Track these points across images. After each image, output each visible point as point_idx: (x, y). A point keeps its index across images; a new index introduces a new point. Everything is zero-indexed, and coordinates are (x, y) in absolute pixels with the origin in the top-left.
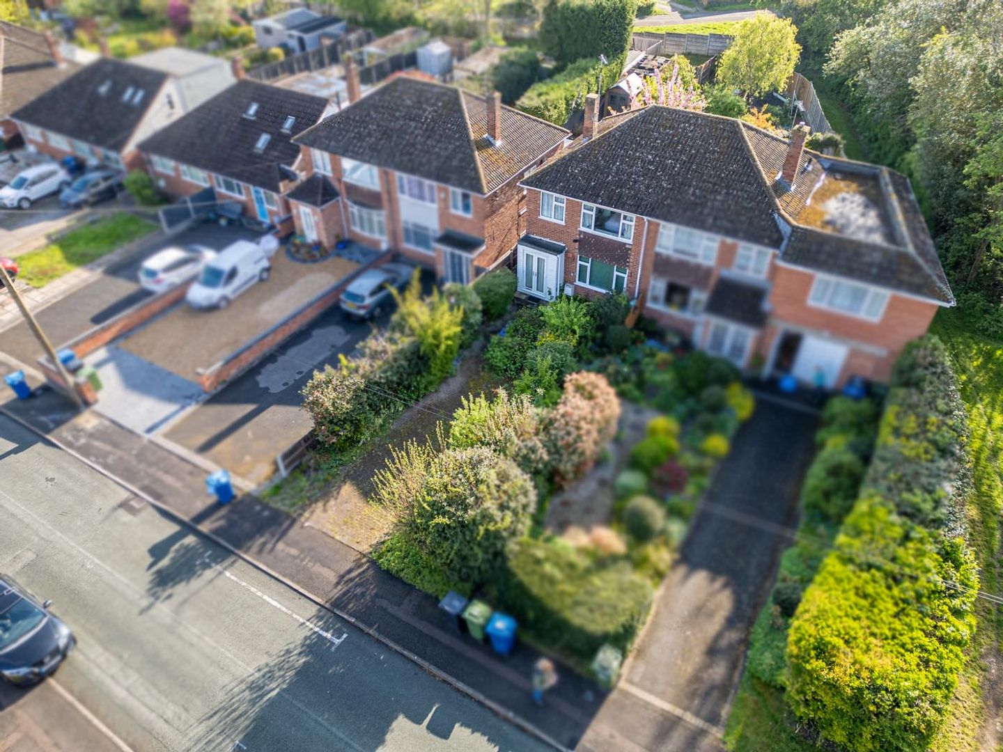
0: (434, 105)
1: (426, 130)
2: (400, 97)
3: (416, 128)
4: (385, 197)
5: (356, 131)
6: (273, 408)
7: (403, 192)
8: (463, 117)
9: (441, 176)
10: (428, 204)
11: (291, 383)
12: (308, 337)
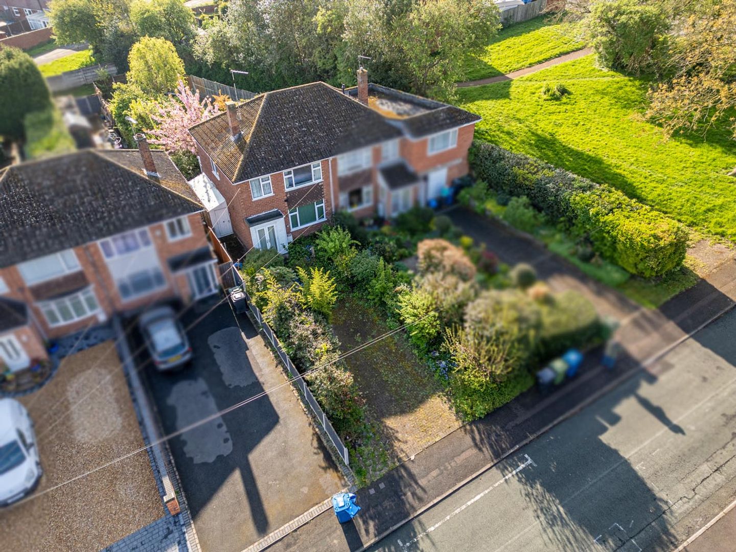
0: (77, 172)
4: (90, 273)
5: (14, 233)
7: (109, 254)
9: (151, 216)
11: (228, 436)
12: (173, 409)
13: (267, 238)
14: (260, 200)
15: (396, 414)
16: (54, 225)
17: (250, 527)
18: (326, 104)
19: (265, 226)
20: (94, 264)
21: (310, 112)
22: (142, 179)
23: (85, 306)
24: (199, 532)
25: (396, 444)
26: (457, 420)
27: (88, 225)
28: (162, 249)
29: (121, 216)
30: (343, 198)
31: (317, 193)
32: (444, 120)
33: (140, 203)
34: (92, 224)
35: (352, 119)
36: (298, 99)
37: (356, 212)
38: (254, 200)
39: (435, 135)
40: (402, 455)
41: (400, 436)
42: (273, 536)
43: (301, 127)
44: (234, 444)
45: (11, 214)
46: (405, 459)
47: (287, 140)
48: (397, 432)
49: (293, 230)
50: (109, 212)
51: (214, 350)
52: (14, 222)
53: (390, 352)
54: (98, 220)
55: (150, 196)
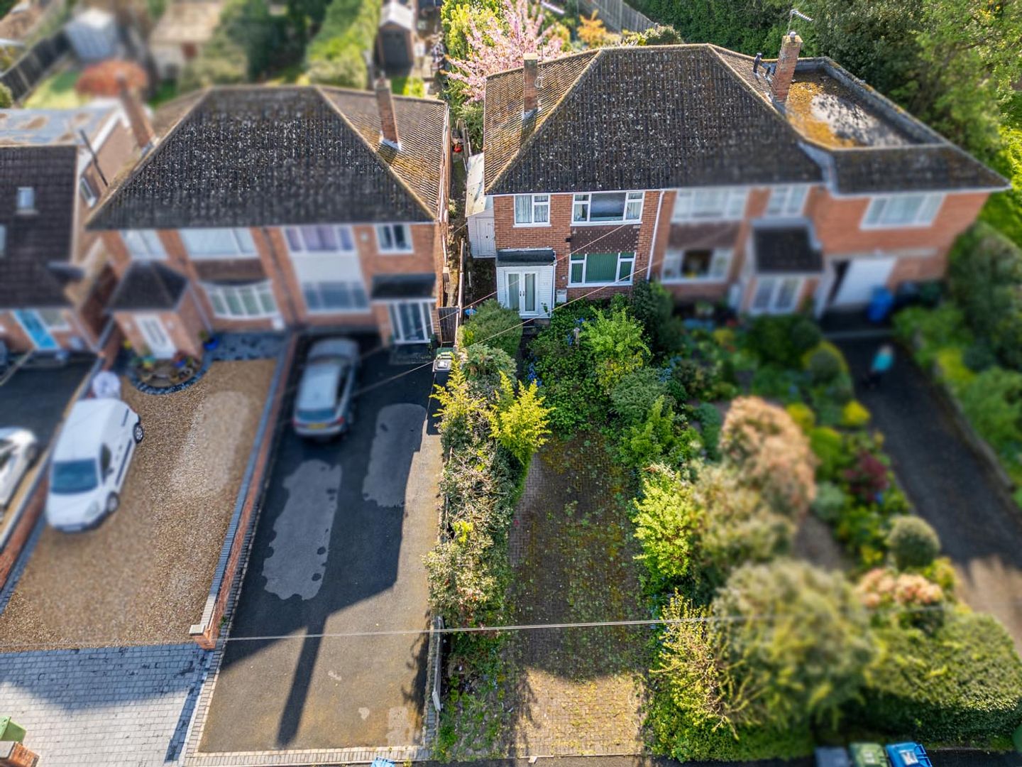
0: (290, 118)
1: (298, 155)
2: (228, 119)
3: (281, 158)
4: (268, 263)
5: (186, 185)
6: (333, 622)
7: (295, 248)
8: (342, 124)
9: (359, 213)
10: (342, 253)
11: (322, 571)
12: (285, 495)
13: (522, 288)
14: (526, 229)
15: (550, 671)
16: (235, 187)
17: (272, 724)
18: (700, 88)
19: (521, 271)
20: (275, 255)
21: (664, 98)
22: (367, 150)
23: (259, 304)
24: (219, 691)
25: (523, 721)
26: (637, 739)
27: (275, 201)
28: (367, 260)
29: (320, 199)
30: (673, 258)
31: (626, 239)
32: (923, 170)
33: (352, 186)
34: (281, 200)
35: (734, 127)
36: (652, 70)
37: (689, 287)
38: (516, 225)
39: (887, 197)
40: (520, 745)
41: (535, 710)
42: (293, 755)
43: (636, 122)
44: (322, 589)
45: (192, 157)
46: (521, 755)
47: (601, 141)
48: (536, 701)
49: (571, 285)
50: (308, 190)
51: (379, 431)
52: (191, 169)
53: (605, 558)
54: (289, 196)
55: (369, 178)
